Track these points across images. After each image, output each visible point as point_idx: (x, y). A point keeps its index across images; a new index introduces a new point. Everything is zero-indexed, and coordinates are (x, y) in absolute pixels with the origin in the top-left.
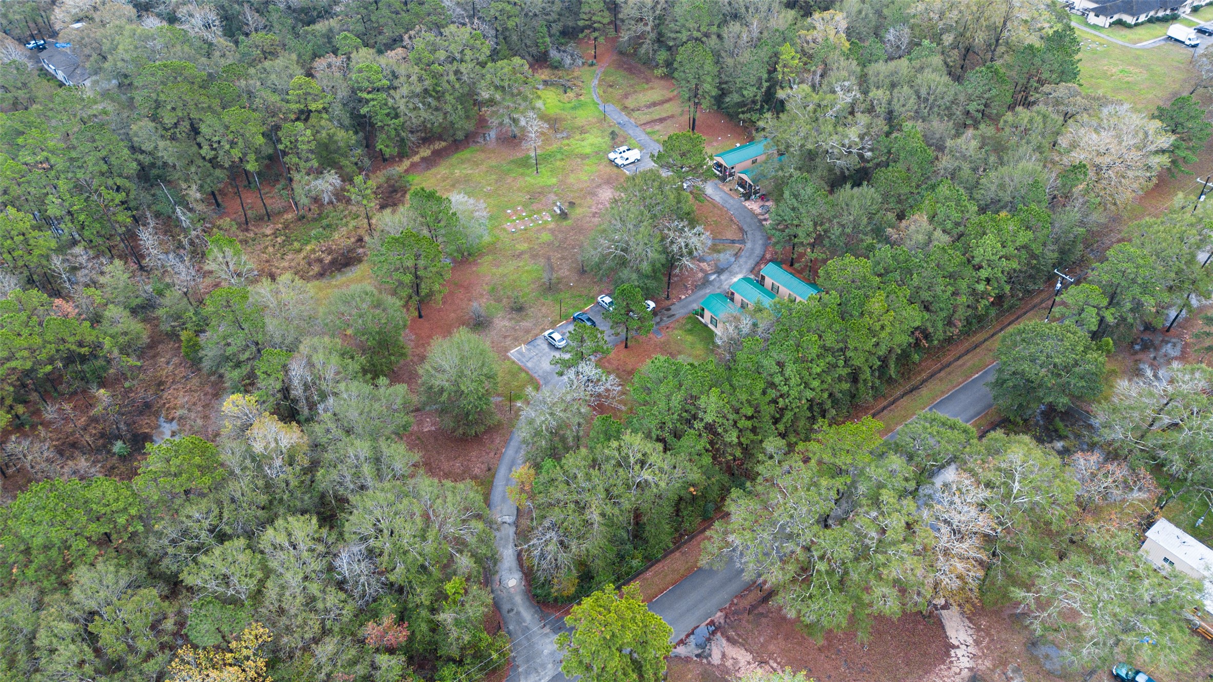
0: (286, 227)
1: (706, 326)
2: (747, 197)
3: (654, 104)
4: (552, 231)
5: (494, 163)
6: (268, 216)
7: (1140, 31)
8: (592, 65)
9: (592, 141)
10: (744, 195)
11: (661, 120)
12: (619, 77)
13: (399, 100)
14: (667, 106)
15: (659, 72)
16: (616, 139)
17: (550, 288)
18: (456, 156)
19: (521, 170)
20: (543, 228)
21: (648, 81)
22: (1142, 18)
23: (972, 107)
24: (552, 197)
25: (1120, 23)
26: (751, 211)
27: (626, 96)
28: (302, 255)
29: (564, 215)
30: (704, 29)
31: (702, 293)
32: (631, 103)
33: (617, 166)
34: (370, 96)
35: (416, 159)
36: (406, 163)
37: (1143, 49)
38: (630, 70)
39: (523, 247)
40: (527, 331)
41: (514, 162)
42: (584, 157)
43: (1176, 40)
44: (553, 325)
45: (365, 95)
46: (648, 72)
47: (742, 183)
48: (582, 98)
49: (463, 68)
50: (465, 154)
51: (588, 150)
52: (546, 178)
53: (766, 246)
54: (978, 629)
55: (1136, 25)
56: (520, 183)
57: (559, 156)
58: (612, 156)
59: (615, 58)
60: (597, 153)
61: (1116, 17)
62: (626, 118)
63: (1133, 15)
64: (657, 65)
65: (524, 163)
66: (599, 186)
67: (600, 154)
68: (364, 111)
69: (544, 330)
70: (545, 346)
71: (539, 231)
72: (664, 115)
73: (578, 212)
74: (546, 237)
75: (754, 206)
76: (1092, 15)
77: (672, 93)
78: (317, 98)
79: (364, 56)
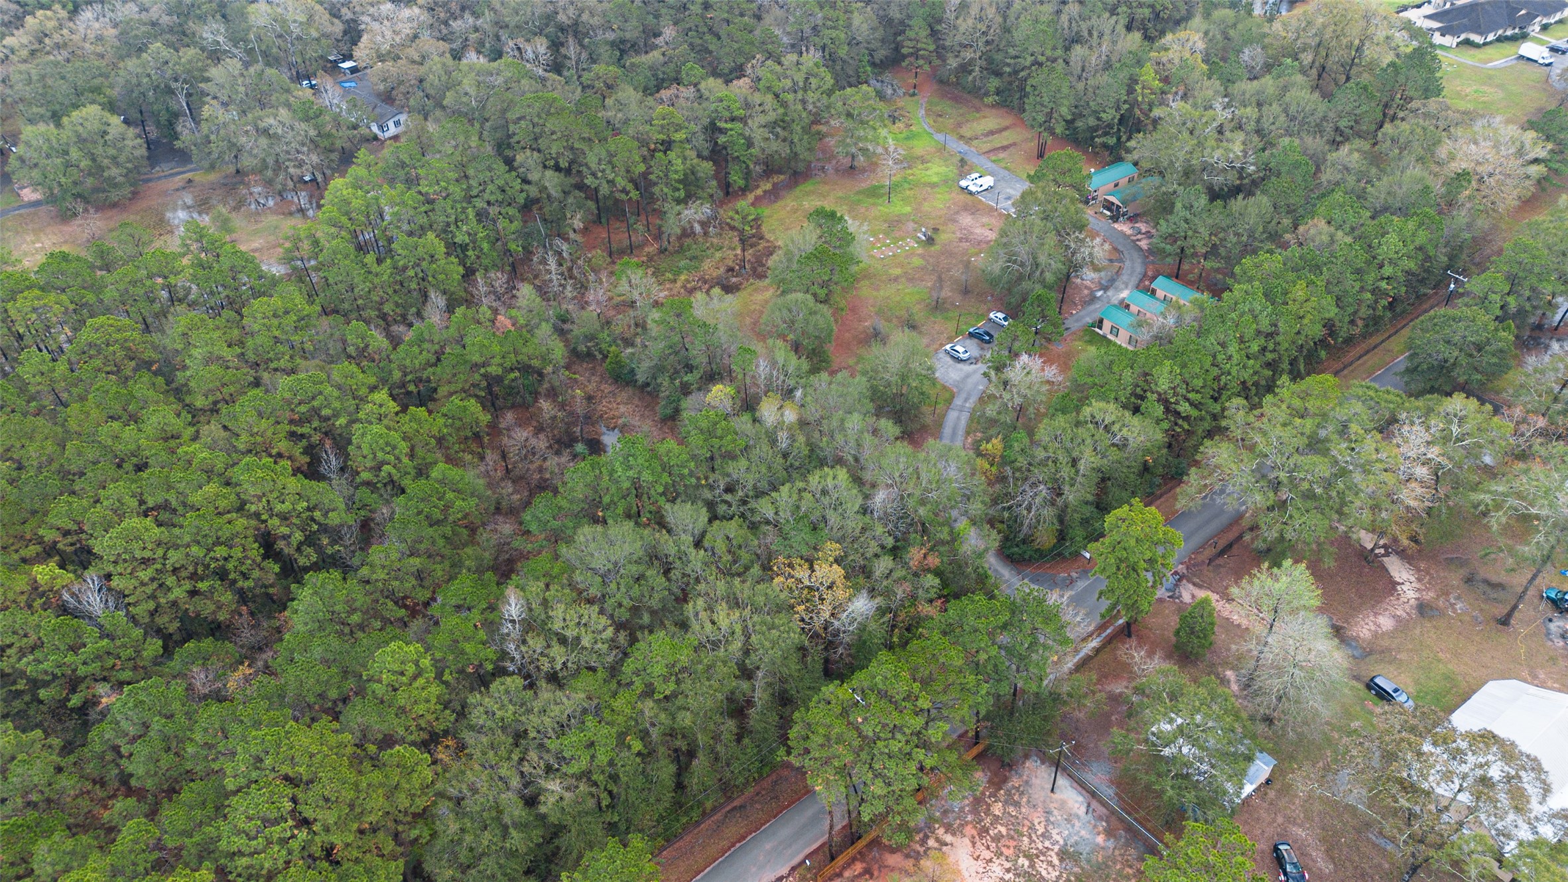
0: (651, 259)
1: (1104, 337)
2: (1115, 219)
3: (992, 133)
4: (922, 256)
5: (840, 194)
6: (631, 249)
7: (1489, 51)
8: (914, 95)
9: (936, 171)
10: (1111, 218)
11: (1004, 148)
12: (945, 106)
13: (756, 129)
14: (1005, 134)
15: (989, 100)
16: (964, 167)
17: (938, 307)
18: (801, 187)
19: (871, 201)
20: (911, 254)
21: (978, 110)
22: (1491, 37)
23: (1343, 124)
24: (911, 225)
25: (1467, 43)
26: (1123, 233)
27: (959, 125)
28: (679, 284)
29: (930, 241)
30: (1049, 53)
31: (1092, 307)
32: (966, 131)
33: (971, 193)
34: (729, 126)
35: (759, 192)
36: (751, 197)
37: (1495, 69)
38: (956, 99)
39: (898, 271)
41: (858, 193)
42: (933, 186)
43: (1529, 59)
44: (950, 339)
45: (722, 124)
46: (976, 102)
47: (1109, 205)
48: (913, 128)
49: (811, 97)
50: (808, 186)
51: (935, 179)
52: (899, 207)
53: (1145, 264)
55: (1485, 44)
56: (875, 212)
57: (906, 186)
58: (963, 183)
59: (935, 87)
60: (945, 182)
61: (1463, 37)
62: (966, 147)
63: (1481, 34)
64: (987, 94)
65: (873, 192)
66: (957, 213)
67: (949, 183)
68: (722, 139)
69: (942, 345)
70: (948, 359)
71: (907, 257)
72: (1005, 143)
73: (942, 238)
74: (917, 262)
75: (1123, 227)
76: (1437, 34)
77: (1008, 121)
78: (678, 128)
79: (713, 85)
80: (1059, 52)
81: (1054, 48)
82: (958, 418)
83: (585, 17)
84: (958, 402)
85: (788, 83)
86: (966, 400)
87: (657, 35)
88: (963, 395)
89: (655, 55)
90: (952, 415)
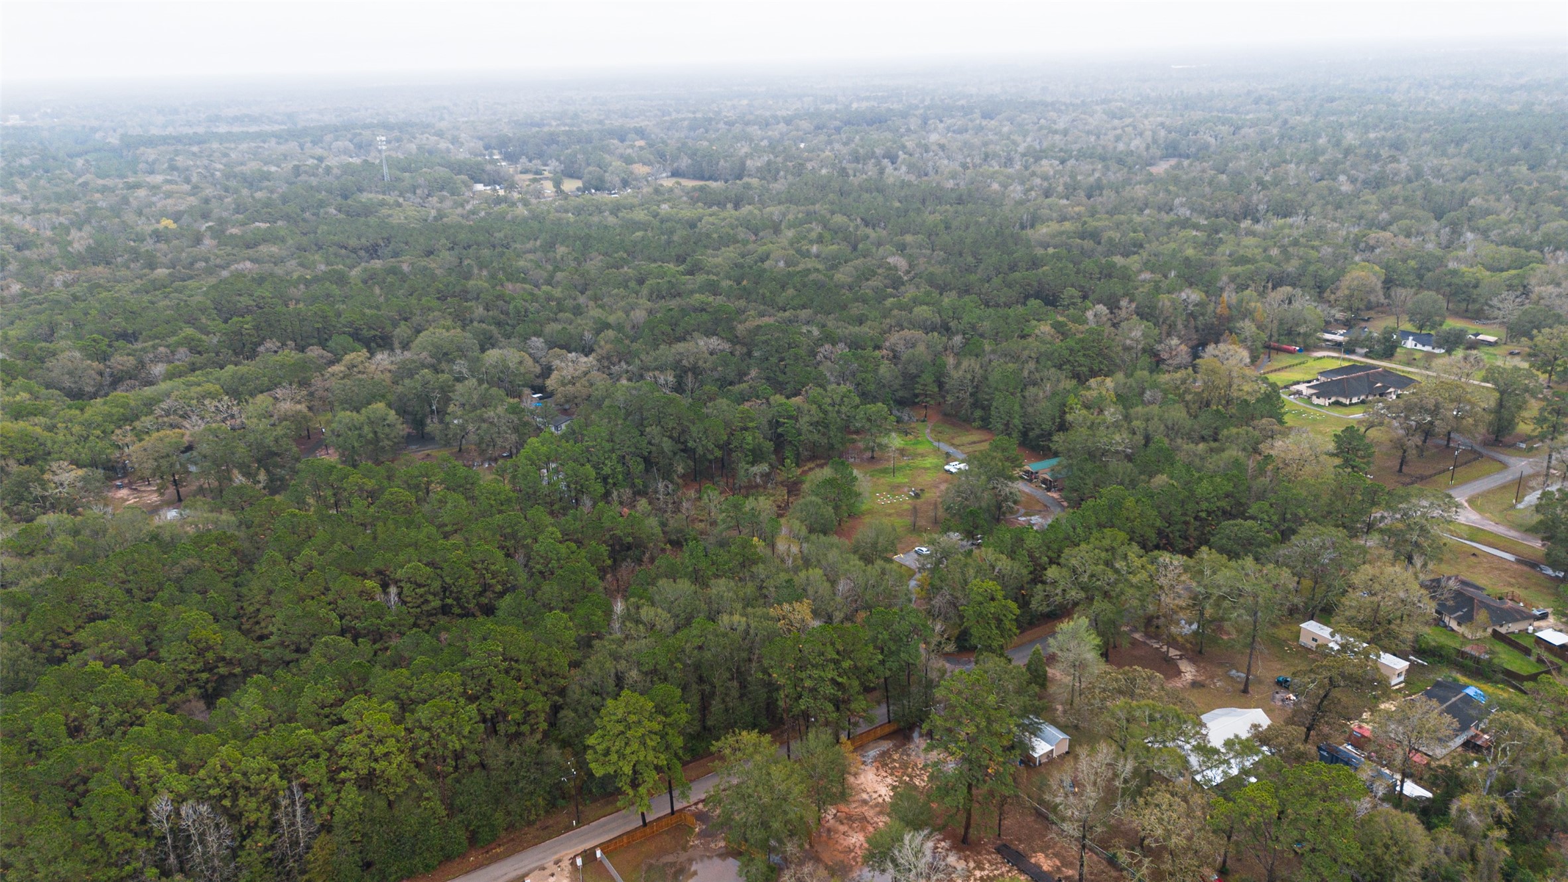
2: (1049, 490)
3: (974, 443)
4: (910, 504)
7: (1353, 409)
8: (924, 420)
9: (929, 461)
10: (1046, 489)
12: (945, 427)
13: (804, 424)
14: (984, 444)
15: (976, 424)
16: (948, 458)
17: (915, 530)
19: (882, 475)
20: (903, 502)
21: (967, 430)
22: (1355, 400)
24: (906, 488)
25: (1337, 403)
26: (1052, 497)
27: (953, 438)
29: (918, 496)
30: (1011, 390)
32: (956, 441)
34: (786, 421)
37: (1354, 419)
38: (954, 425)
39: (892, 511)
41: (874, 471)
42: (926, 469)
44: (919, 545)
45: (782, 420)
46: (966, 425)
47: (1046, 482)
48: (920, 439)
49: (844, 409)
51: (928, 465)
52: (900, 479)
54: (1198, 666)
55: (1351, 404)
56: (883, 481)
57: (908, 468)
58: (947, 467)
59: (939, 416)
60: (935, 466)
61: (1333, 399)
62: (952, 449)
63: (1346, 397)
64: (974, 421)
65: (885, 471)
66: (939, 483)
67: (939, 468)
68: (781, 429)
69: (914, 547)
70: (916, 555)
71: (900, 504)
73: (926, 495)
74: (906, 506)
75: (1054, 494)
76: (1314, 398)
77: (987, 436)
78: (752, 420)
79: (779, 398)
83: (700, 363)
85: (829, 400)
87: (746, 374)
89: (744, 386)
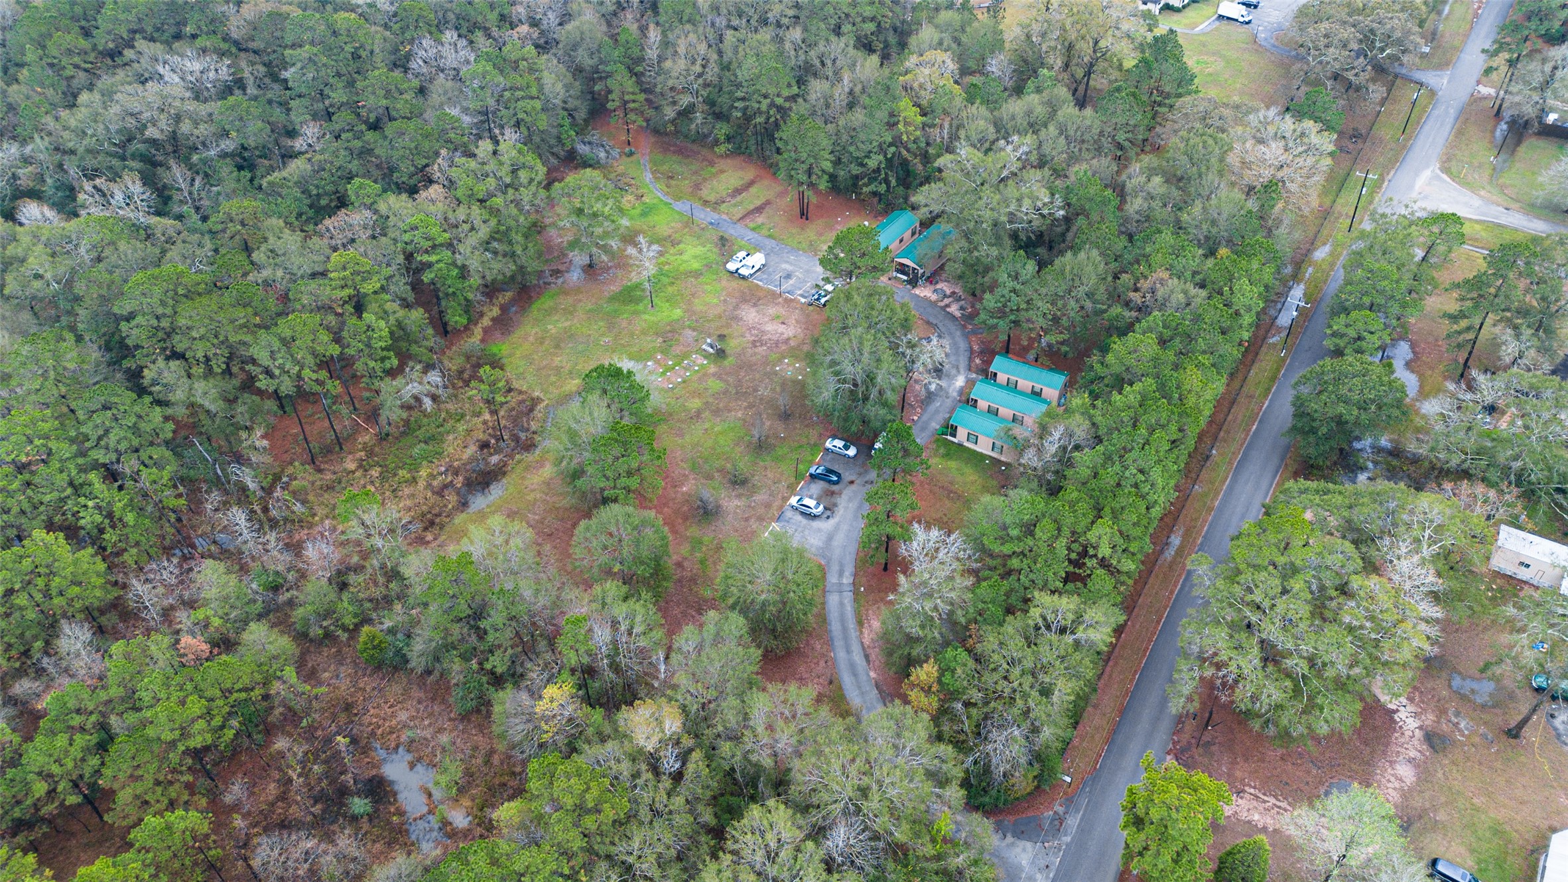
0: (371, 453)
1: (960, 445)
2: (913, 282)
3: (737, 191)
4: (717, 376)
5: (589, 306)
6: (340, 444)
7: (1190, 14)
8: (631, 154)
9: (692, 254)
10: (909, 282)
11: (759, 210)
12: (672, 163)
13: (470, 253)
14: (753, 190)
15: (721, 149)
16: (725, 246)
17: (761, 447)
18: (535, 306)
19: (631, 307)
20: (704, 376)
21: (712, 164)
24: (689, 334)
25: (1168, 8)
26: (926, 299)
27: (697, 187)
29: (721, 354)
31: (933, 408)
32: (707, 193)
33: (744, 278)
34: (433, 258)
35: (486, 322)
36: (478, 332)
37: (1203, 34)
39: (695, 404)
40: (768, 506)
41: (612, 299)
42: (697, 274)
43: (1229, 18)
44: (792, 489)
45: (426, 258)
46: (705, 152)
47: (902, 269)
48: (646, 199)
49: (526, 195)
50: (544, 302)
51: (696, 265)
52: (668, 312)
53: (966, 336)
56: (640, 324)
57: (665, 280)
58: (731, 266)
59: (653, 139)
60: (708, 266)
62: (716, 216)
64: (716, 142)
65: (629, 296)
66: (736, 307)
67: (714, 268)
68: (427, 277)
69: (787, 499)
70: (799, 518)
71: (700, 380)
72: (758, 203)
73: (732, 345)
74: (715, 385)
75: (924, 292)
77: (750, 173)
78: (367, 276)
79: (395, 203)
80: (795, 90)
81: (789, 86)
82: (842, 604)
83: (185, 127)
84: (833, 579)
85: (491, 182)
86: (841, 574)
87: (292, 133)
88: (835, 568)
90: (833, 600)
